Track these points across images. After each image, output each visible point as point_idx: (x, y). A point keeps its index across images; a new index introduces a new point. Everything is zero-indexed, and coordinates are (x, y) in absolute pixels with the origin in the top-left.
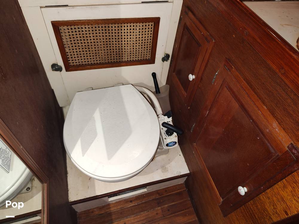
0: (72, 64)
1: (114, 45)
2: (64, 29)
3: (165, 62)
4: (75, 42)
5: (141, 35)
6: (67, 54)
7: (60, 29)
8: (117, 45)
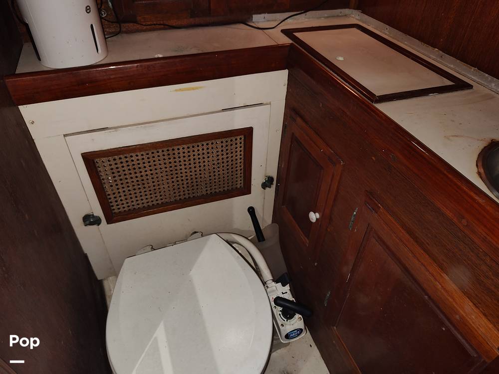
0: (116, 211)
1: (184, 175)
2: (102, 161)
3: (267, 189)
4: (121, 177)
5: (225, 154)
6: (109, 197)
7: (97, 162)
8: (189, 174)
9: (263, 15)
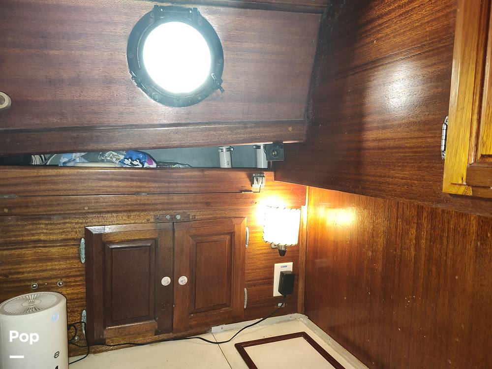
9: (221, 326)
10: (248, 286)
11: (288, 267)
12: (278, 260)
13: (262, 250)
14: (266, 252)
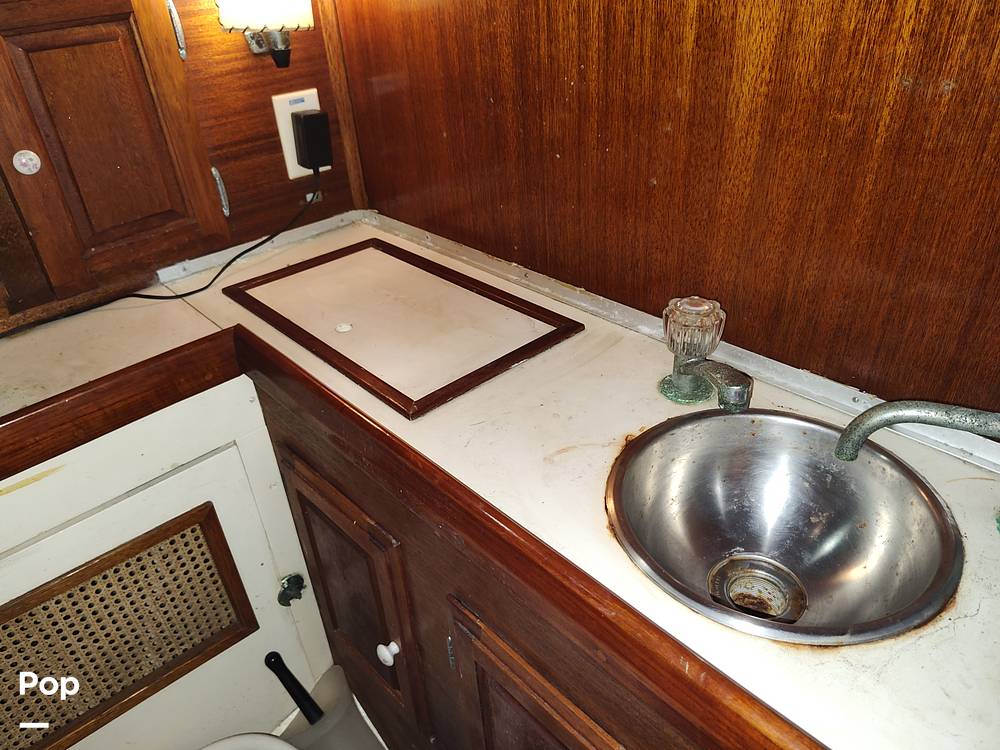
3: (295, 602)
9: (179, 266)
10: (218, 162)
11: (308, 100)
12: (277, 86)
13: (227, 61)
14: (240, 66)
